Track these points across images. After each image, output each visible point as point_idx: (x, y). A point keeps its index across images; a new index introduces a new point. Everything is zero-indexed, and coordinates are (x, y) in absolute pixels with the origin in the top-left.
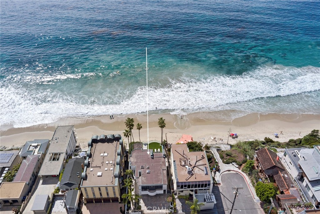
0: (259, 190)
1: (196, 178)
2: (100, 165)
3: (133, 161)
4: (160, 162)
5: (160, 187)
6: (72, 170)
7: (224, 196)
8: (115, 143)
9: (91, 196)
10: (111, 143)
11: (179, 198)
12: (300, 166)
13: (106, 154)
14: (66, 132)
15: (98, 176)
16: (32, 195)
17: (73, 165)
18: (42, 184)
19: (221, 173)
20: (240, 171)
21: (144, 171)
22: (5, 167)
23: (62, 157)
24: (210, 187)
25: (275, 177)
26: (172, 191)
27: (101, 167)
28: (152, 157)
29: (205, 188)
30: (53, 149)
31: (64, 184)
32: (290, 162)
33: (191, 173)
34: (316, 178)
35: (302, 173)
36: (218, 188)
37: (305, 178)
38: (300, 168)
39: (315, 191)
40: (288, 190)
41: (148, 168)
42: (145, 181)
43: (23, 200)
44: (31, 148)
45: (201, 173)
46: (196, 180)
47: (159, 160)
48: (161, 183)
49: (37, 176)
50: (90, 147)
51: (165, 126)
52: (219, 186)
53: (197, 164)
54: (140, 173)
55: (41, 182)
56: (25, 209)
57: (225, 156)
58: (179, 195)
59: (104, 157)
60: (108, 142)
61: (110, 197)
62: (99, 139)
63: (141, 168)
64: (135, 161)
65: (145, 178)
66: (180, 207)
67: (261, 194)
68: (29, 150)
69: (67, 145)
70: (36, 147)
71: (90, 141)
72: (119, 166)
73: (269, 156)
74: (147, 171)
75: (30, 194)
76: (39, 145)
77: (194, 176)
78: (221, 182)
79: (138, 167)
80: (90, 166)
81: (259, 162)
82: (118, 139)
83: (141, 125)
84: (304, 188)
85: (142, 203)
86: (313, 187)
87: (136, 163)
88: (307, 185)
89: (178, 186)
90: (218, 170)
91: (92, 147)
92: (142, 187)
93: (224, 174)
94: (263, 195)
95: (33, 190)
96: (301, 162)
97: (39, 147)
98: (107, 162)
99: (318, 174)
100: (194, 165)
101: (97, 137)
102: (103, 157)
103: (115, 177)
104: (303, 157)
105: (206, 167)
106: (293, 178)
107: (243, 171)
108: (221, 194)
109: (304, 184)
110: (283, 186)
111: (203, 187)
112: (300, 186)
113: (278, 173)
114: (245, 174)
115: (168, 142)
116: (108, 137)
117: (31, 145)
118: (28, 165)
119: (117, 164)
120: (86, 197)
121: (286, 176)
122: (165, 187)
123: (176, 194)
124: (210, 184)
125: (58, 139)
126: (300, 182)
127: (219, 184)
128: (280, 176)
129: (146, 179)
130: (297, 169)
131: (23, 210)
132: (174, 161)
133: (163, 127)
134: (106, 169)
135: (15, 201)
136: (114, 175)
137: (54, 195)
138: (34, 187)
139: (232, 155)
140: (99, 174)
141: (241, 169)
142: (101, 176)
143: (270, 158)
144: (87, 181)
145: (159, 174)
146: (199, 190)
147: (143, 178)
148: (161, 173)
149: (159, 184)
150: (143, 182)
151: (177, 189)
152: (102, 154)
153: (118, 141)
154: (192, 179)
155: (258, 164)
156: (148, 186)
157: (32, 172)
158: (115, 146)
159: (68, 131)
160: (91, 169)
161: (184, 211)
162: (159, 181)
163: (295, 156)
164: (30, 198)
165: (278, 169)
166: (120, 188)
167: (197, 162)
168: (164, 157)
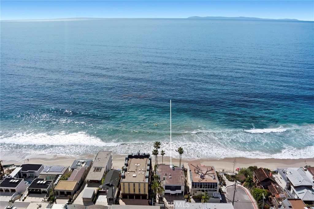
0: (255, 193)
1: (206, 181)
2: (135, 171)
3: (159, 171)
4: (179, 172)
5: (179, 188)
6: (112, 176)
8: (145, 159)
9: (127, 192)
10: (142, 159)
11: (193, 198)
12: (288, 178)
13: (138, 165)
14: (106, 155)
15: (133, 177)
16: (80, 192)
17: (112, 173)
18: (87, 187)
19: (226, 186)
20: (242, 186)
21: (167, 177)
22: (59, 175)
23: (103, 170)
24: (217, 188)
25: (269, 187)
26: (188, 192)
27: (136, 172)
28: (173, 169)
29: (213, 189)
30: (95, 165)
31: (106, 185)
32: (281, 178)
33: (202, 177)
34: (299, 184)
35: (289, 183)
36: (224, 195)
37: (292, 186)
38: (288, 180)
39: (299, 194)
40: (278, 194)
41: (170, 175)
43: (75, 193)
44: (79, 164)
45: (210, 178)
46: (206, 182)
48: (180, 184)
49: (84, 181)
50: (127, 160)
51: (183, 153)
52: (225, 194)
53: (207, 173)
54: (164, 178)
55: (86, 185)
56: (76, 199)
57: (230, 177)
58: (194, 195)
60: (140, 158)
61: (141, 193)
62: (133, 155)
63: (165, 175)
64: (161, 171)
65: (168, 181)
67: (256, 196)
68: (78, 164)
69: (107, 163)
70: (83, 163)
71: (127, 157)
72: (149, 172)
73: (264, 172)
74: (170, 177)
75: (79, 191)
76: (85, 162)
77: (205, 180)
78: (226, 192)
79: (163, 174)
80: (128, 171)
81: (257, 178)
82: (147, 156)
83: (164, 152)
84: (291, 195)
85: (164, 199)
86: (297, 191)
87: (161, 172)
88: (293, 191)
89: (193, 186)
90: (225, 185)
91: (128, 160)
92: (165, 186)
93: (229, 188)
94: (258, 196)
95: (81, 189)
96: (288, 176)
97: (85, 163)
98: (140, 169)
99: (301, 182)
100: (205, 173)
101: (132, 154)
102: (136, 166)
103: (146, 177)
104: (290, 172)
105: (214, 175)
106: (283, 189)
107: (244, 186)
108: (226, 198)
109: (292, 191)
110: (274, 192)
111: (212, 188)
112: (288, 193)
113: (271, 184)
114: (246, 189)
115: (185, 168)
116: (141, 155)
117: (79, 162)
118: (79, 172)
119: (147, 171)
120: (123, 193)
121: (277, 186)
122: (183, 188)
123: (191, 195)
124: (217, 185)
125: (100, 159)
126: (289, 191)
127: (225, 193)
128: (273, 186)
130: (286, 180)
131: (75, 199)
132: (190, 171)
133: (182, 153)
134: (139, 173)
135: (69, 193)
136: (145, 176)
137: (98, 190)
138: (82, 187)
139: (236, 177)
140: (134, 175)
141: (243, 185)
142: (136, 177)
143: (264, 173)
144: (125, 179)
145: (178, 179)
146: (209, 190)
147: (167, 181)
148: (180, 179)
149: (178, 185)
150: (166, 183)
151: (192, 188)
152: (135, 165)
153: (148, 158)
154: (204, 181)
155: (256, 180)
156: (170, 186)
157: (81, 177)
158: (146, 161)
159: (108, 155)
160: (128, 173)
162: (178, 183)
163: (284, 173)
164: (79, 194)
165: (271, 182)
166: (148, 189)
167: (207, 172)
168: (182, 170)
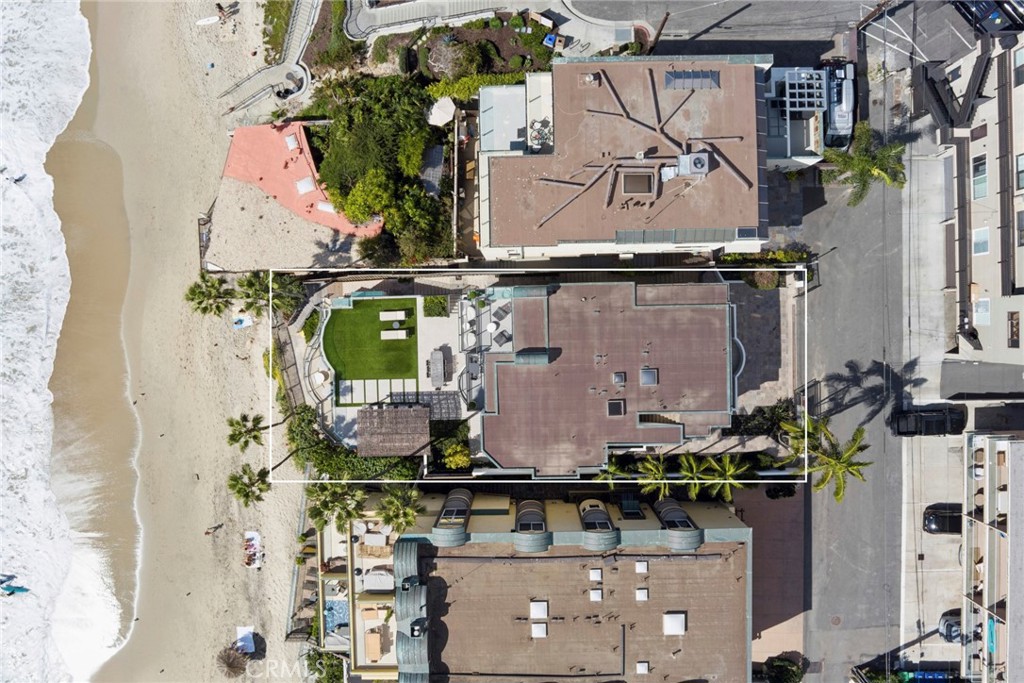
2: (612, 628)
3: (571, 456)
4: (581, 315)
7: (717, 25)
21: (638, 400)
27: (627, 621)
42: (706, 394)
47: (568, 321)
59: (554, 619)
65: (687, 391)
66: (779, 232)
74: (644, 382)
80: (620, 678)
102: (555, 624)
108: (704, 37)
127: (639, 32)
129: (690, 386)
145: (666, 324)
148: (659, 314)
152: (538, 631)
161: (796, 217)
162: (707, 326)
